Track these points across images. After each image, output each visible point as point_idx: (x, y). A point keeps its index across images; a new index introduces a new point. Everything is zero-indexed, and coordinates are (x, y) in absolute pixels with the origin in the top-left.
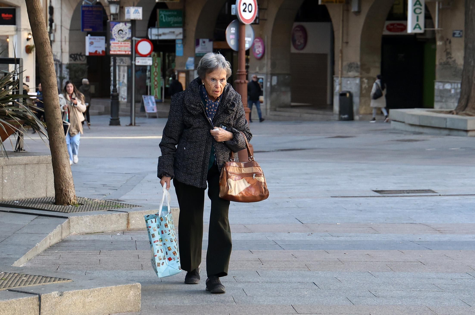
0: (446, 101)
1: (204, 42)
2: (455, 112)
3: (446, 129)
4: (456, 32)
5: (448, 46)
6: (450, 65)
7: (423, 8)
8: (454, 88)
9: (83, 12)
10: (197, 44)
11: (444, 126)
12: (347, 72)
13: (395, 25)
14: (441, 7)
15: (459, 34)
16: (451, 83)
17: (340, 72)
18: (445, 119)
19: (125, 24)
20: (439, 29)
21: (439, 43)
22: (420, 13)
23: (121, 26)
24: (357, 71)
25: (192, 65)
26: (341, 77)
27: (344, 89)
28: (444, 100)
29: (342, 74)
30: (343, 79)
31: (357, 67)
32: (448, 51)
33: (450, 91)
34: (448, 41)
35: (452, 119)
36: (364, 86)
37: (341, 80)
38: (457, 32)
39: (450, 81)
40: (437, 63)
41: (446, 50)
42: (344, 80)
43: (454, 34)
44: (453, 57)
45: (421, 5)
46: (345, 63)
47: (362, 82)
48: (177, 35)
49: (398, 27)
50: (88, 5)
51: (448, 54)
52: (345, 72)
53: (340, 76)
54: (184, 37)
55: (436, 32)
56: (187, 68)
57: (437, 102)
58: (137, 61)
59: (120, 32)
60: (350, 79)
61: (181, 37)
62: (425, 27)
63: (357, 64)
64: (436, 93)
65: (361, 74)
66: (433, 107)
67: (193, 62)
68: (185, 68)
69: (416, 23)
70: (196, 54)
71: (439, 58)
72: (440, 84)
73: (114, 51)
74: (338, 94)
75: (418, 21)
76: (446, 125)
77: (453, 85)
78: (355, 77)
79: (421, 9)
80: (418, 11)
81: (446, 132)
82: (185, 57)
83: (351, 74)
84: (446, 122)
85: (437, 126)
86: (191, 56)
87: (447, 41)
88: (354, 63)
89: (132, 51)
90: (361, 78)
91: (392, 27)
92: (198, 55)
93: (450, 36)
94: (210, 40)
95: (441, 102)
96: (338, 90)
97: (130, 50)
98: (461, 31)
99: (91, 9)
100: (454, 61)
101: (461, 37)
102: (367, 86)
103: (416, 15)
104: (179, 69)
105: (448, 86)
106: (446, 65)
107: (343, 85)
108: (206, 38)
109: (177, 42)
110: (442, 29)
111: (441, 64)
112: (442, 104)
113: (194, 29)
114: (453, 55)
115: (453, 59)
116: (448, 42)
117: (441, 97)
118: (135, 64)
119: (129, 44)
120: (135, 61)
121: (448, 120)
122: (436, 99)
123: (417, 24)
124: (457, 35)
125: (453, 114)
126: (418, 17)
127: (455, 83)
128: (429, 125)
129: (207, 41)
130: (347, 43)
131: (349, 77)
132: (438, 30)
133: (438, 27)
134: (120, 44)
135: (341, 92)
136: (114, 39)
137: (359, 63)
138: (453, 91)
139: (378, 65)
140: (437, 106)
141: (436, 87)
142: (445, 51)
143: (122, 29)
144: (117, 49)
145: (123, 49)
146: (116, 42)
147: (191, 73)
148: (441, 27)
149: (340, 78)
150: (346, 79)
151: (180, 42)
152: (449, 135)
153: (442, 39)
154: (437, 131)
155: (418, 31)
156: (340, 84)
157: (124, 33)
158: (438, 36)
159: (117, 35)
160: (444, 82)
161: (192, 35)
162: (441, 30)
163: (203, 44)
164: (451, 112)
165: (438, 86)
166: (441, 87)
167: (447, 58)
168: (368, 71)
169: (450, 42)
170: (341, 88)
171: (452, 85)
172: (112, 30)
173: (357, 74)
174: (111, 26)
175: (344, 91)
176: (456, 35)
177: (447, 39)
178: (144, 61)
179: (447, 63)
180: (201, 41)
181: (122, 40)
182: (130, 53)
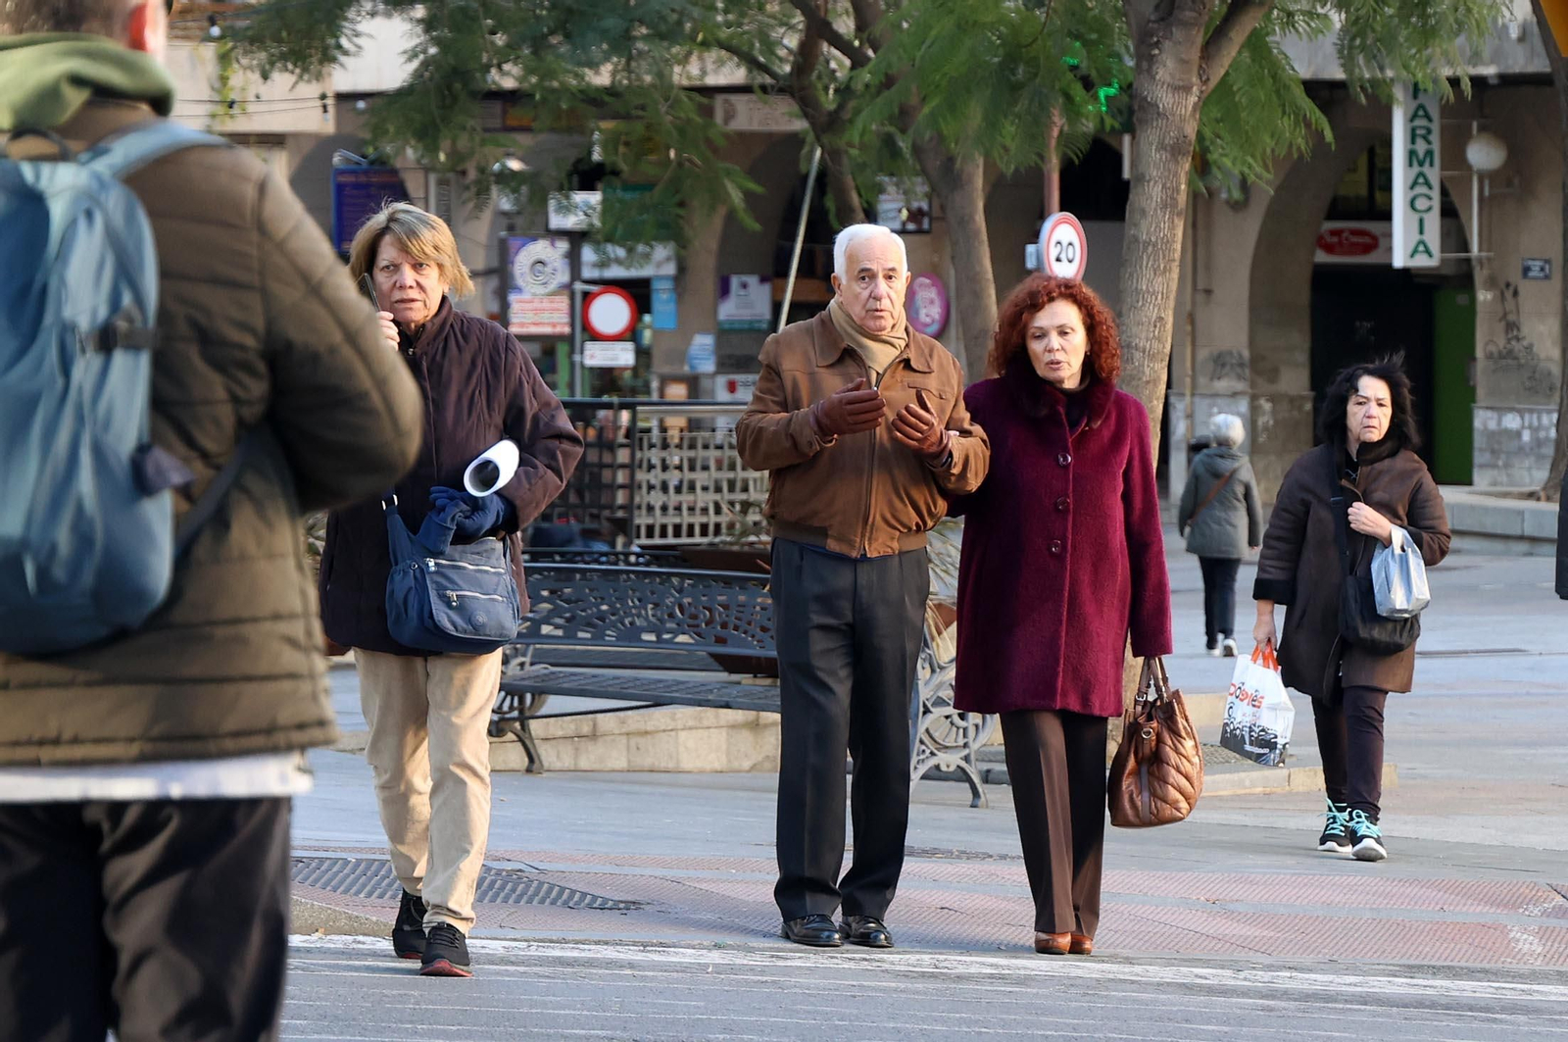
0: (1507, 466)
1: (744, 286)
2: (1542, 494)
3: (1521, 538)
4: (1530, 263)
5: (1510, 304)
6: (1516, 358)
7: (1436, 194)
8: (1530, 427)
9: (340, 188)
10: (724, 290)
11: (1518, 532)
12: (1212, 379)
13: (1345, 235)
14: (1487, 193)
15: (1542, 269)
16: (1521, 413)
17: (1188, 380)
18: (1521, 513)
19: (553, 245)
20: (1484, 254)
21: (1483, 296)
22: (1429, 209)
23: (540, 249)
24: (1240, 377)
25: (709, 359)
26: (1193, 395)
27: (1202, 432)
28: (1500, 463)
29: (1194, 386)
30: (1197, 400)
31: (1241, 365)
32: (1511, 318)
33: (1518, 434)
34: (1511, 289)
35: (1535, 513)
36: (1261, 421)
37: (1192, 403)
38: (1536, 265)
39: (1517, 406)
40: (1479, 353)
41: (1505, 315)
42: (1202, 405)
43: (1526, 270)
44: (1524, 338)
45: (1430, 188)
46: (1203, 354)
47: (1254, 410)
48: (659, 265)
49: (1355, 239)
50: (354, 167)
51: (1511, 327)
52: (1202, 380)
53: (1188, 392)
54: (682, 269)
55: (1474, 263)
56: (692, 367)
57: (1482, 466)
58: (587, 353)
59: (539, 267)
60: (1219, 401)
61: (670, 269)
62: (1443, 250)
63: (1240, 356)
64: (1479, 441)
65: (1253, 385)
66: (1470, 483)
67: (711, 348)
68: (686, 368)
69: (1417, 237)
70: (719, 324)
71: (1486, 338)
72: (1489, 414)
73: (522, 325)
74: (1184, 447)
75: (1421, 232)
76: (1523, 531)
77: (1527, 416)
78: (1234, 395)
79: (1430, 198)
80: (1421, 204)
81: (1523, 547)
82: (685, 332)
83: (1223, 385)
84: (1523, 521)
85: (1499, 531)
86: (704, 331)
87: (1507, 291)
88: (1230, 353)
89: (572, 325)
90: (1254, 398)
91: (1335, 239)
92: (727, 326)
93: (1515, 277)
94: (763, 280)
95: (1494, 466)
96: (1185, 435)
97: (566, 319)
98: (1547, 261)
99: (363, 179)
100: (1529, 348)
101: (1547, 277)
102: (1271, 422)
103: (1416, 217)
104: (666, 370)
105: (1512, 421)
106: (1504, 358)
107: (1199, 416)
108: (751, 272)
109: (656, 285)
110: (1492, 254)
111: (1489, 356)
112: (1495, 472)
113: (713, 244)
114: (1525, 331)
115: (1525, 343)
116: (1509, 294)
117: (1493, 452)
118: (583, 366)
119: (563, 303)
120: (582, 352)
121: (1527, 516)
122: (1479, 458)
123: (1422, 242)
124: (1534, 273)
125: (1538, 499)
126: (1421, 221)
127: (1531, 411)
128: (1476, 529)
129: (753, 280)
130: (1208, 292)
131: (1216, 395)
132: (1480, 261)
133: (1480, 250)
134: (537, 305)
135: (1193, 441)
136: (519, 290)
137: (1246, 354)
138: (1526, 436)
139: (1302, 357)
140: (1481, 478)
141: (1477, 424)
142: (1500, 320)
143: (543, 257)
144: (530, 317)
145: (546, 317)
146: (526, 296)
147: (705, 383)
148: (1489, 251)
149: (1188, 398)
150: (1207, 401)
151: (668, 285)
152: (1531, 554)
153: (1491, 283)
154: (1498, 545)
155: (1421, 261)
156: (1190, 416)
157: (548, 269)
158: (1479, 276)
159: (529, 278)
160: (1501, 410)
161: (705, 262)
162: (1489, 259)
163: (742, 292)
164: (1531, 495)
165: (1483, 420)
166: (1492, 425)
167: (1509, 341)
168: (1273, 375)
169: (1516, 293)
170: (1191, 428)
171: (1522, 418)
172: (512, 263)
173: (1240, 386)
174: (512, 250)
175: (1201, 436)
176: (1531, 274)
177: (1508, 285)
178: (609, 353)
179: (1510, 354)
180: (735, 281)
181: (541, 290)
182: (567, 330)
